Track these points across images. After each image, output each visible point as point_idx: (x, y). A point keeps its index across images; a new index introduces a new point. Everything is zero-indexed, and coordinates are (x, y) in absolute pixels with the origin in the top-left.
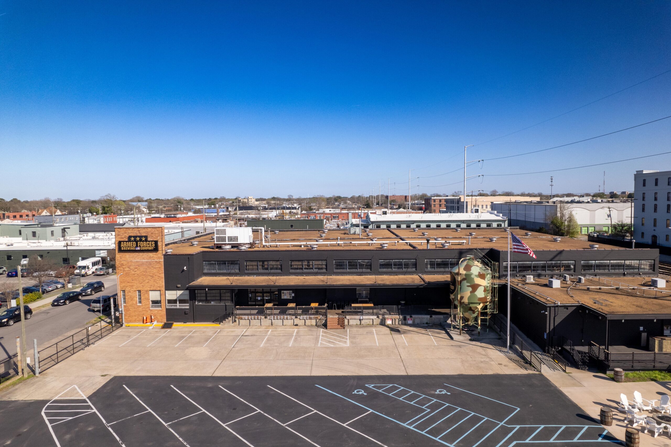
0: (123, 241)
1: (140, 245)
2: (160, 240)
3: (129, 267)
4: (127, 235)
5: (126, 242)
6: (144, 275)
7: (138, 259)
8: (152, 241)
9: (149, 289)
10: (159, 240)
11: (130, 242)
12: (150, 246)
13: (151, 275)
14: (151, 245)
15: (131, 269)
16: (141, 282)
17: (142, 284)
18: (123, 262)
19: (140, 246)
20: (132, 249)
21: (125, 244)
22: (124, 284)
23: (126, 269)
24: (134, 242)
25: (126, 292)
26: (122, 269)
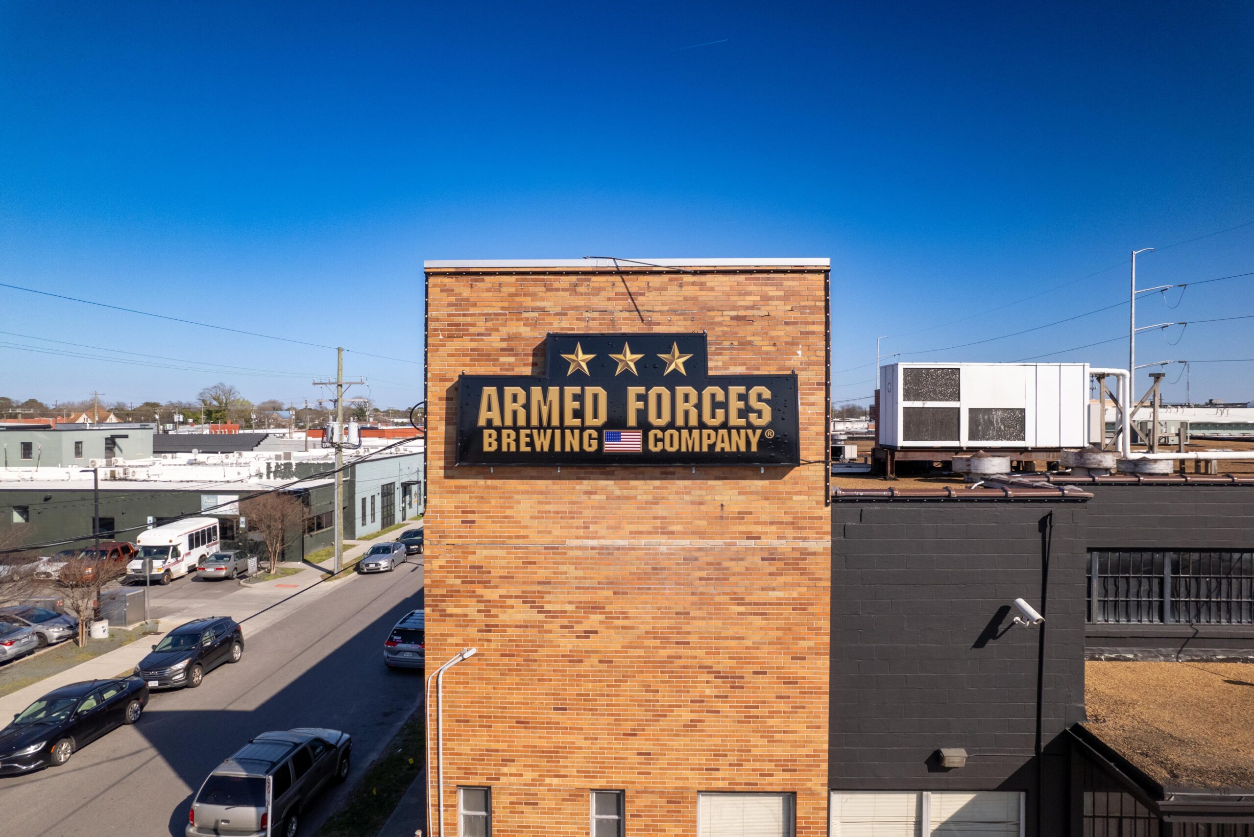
0: (500, 382)
1: (642, 414)
2: (809, 377)
3: (528, 600)
4: (525, 331)
5: (524, 382)
6: (661, 665)
7: (617, 528)
8: (749, 381)
9: (696, 781)
10: (802, 377)
11: (554, 391)
12: (734, 421)
13: (724, 664)
14: (742, 414)
15: (552, 615)
16: (628, 726)
17: (636, 743)
18: (480, 556)
19: (644, 426)
20: (572, 442)
21: (509, 406)
22: (482, 741)
23: (504, 617)
24: (590, 390)
25: (499, 802)
26: (472, 609)
